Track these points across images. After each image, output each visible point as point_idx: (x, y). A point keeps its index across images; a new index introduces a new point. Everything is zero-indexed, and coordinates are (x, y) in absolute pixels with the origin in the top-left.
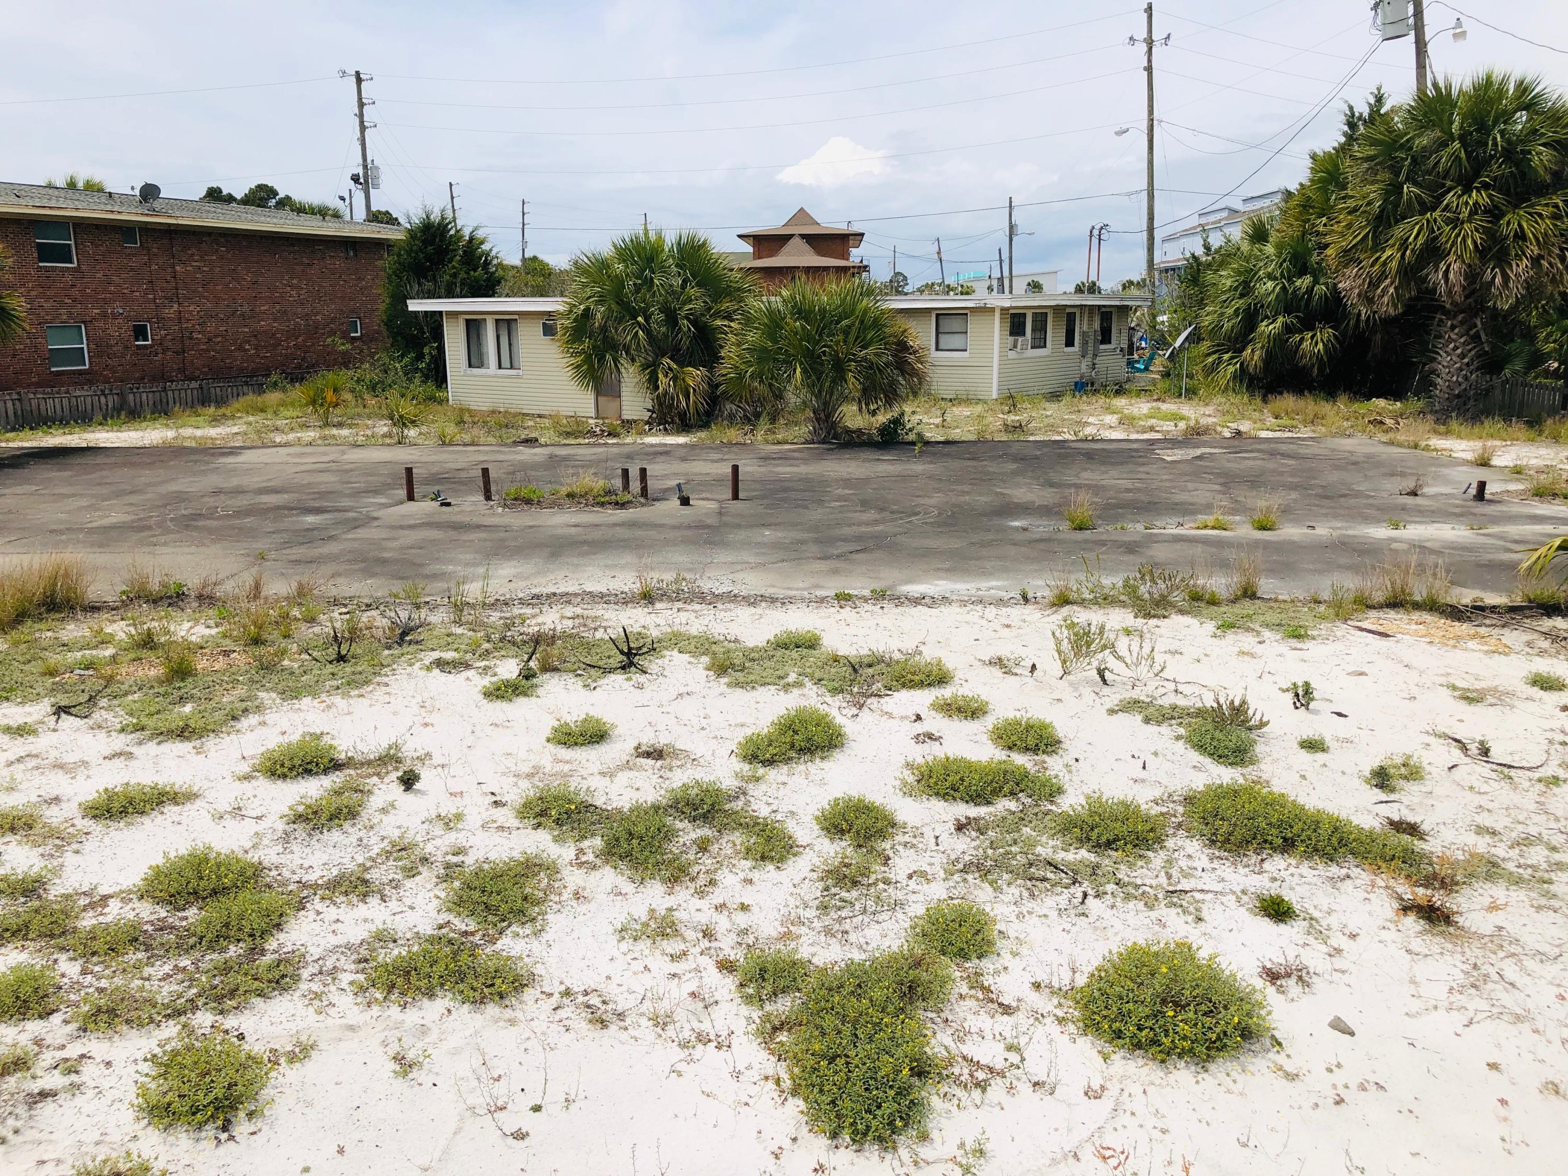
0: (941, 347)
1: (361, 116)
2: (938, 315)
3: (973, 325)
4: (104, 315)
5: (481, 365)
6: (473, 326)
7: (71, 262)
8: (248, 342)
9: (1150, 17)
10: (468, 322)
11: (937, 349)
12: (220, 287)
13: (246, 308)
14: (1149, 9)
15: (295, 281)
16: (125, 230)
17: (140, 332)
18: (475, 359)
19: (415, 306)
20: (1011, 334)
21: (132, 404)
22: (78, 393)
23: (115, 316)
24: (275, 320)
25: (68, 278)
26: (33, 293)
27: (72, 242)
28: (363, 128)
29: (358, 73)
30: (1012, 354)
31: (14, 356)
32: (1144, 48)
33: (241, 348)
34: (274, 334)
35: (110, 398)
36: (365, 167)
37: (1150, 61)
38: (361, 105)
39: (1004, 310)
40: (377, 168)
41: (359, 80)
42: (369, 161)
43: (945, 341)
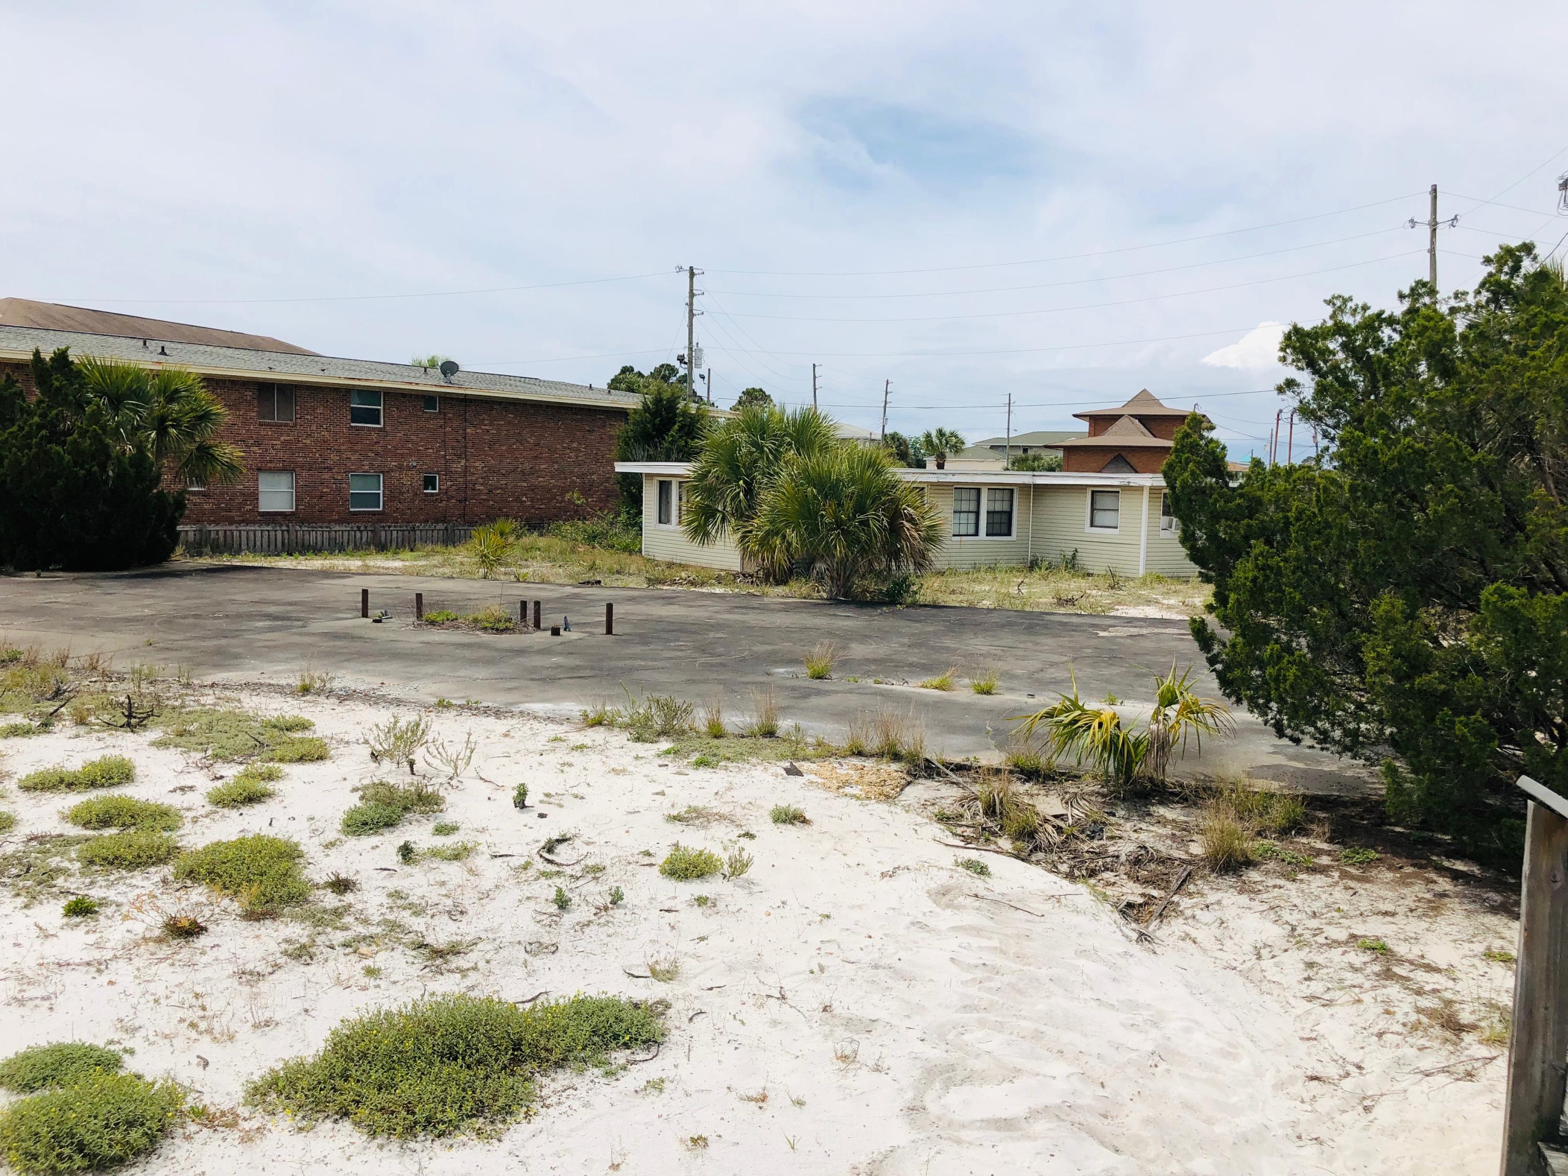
0: (1096, 523)
1: (691, 304)
2: (1093, 492)
3: (1124, 501)
4: (400, 468)
5: (668, 521)
6: (664, 487)
7: (379, 423)
8: (525, 495)
9: (1435, 198)
10: (661, 483)
11: (1092, 525)
12: (504, 448)
13: (527, 466)
14: (1434, 190)
15: (575, 445)
16: (428, 399)
17: (429, 482)
18: (663, 518)
19: (621, 467)
20: (1165, 513)
21: (383, 539)
22: (337, 528)
23: (409, 468)
24: (552, 478)
25: (374, 436)
26: (343, 447)
27: (381, 408)
28: (691, 315)
29: (691, 269)
30: (1163, 534)
31: (321, 497)
32: (1427, 231)
33: (518, 499)
34: (550, 490)
35: (365, 533)
36: (691, 349)
37: (1433, 243)
38: (692, 295)
39: (1152, 489)
40: (701, 350)
41: (692, 274)
42: (694, 344)
43: (1100, 517)
